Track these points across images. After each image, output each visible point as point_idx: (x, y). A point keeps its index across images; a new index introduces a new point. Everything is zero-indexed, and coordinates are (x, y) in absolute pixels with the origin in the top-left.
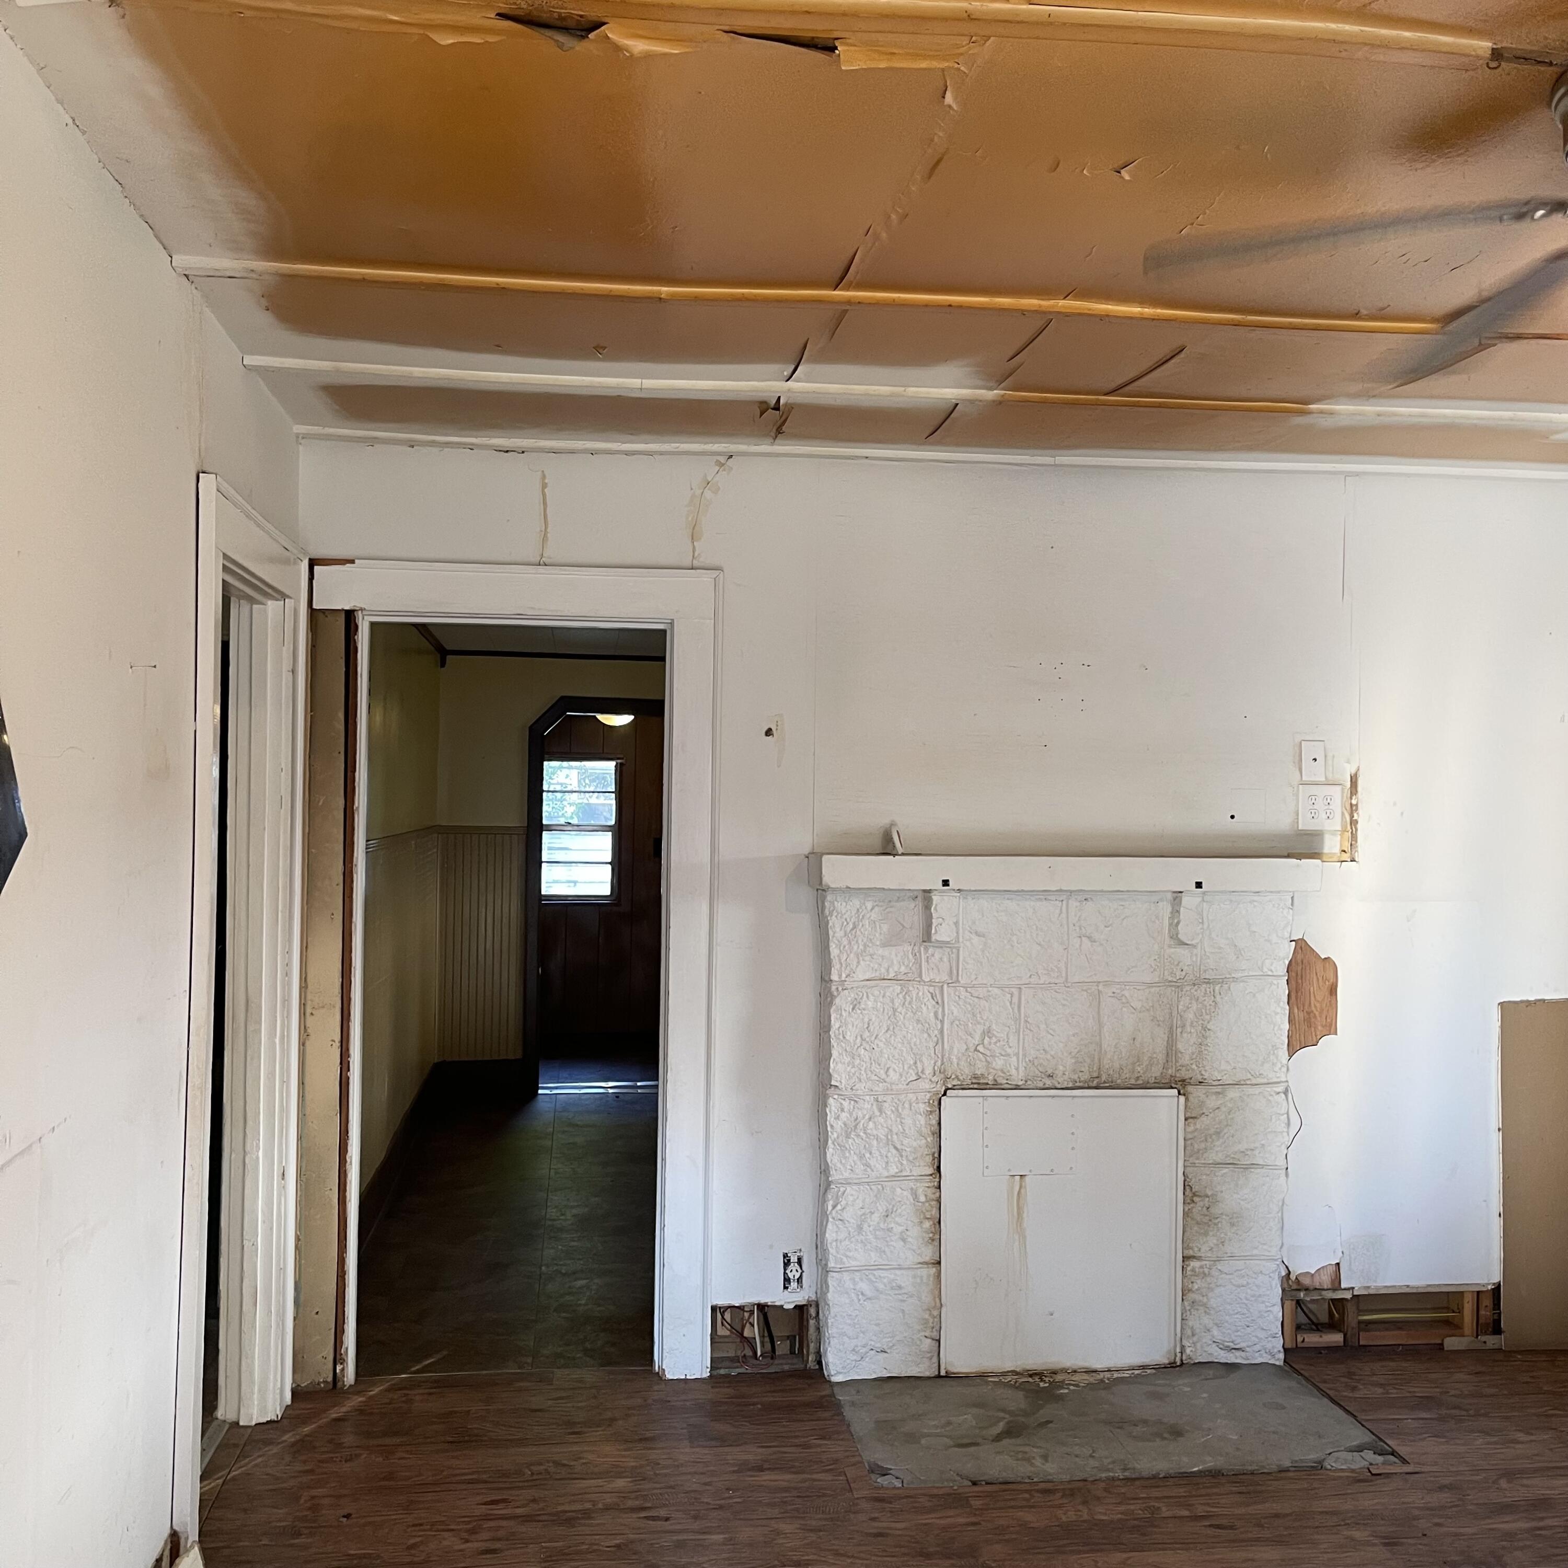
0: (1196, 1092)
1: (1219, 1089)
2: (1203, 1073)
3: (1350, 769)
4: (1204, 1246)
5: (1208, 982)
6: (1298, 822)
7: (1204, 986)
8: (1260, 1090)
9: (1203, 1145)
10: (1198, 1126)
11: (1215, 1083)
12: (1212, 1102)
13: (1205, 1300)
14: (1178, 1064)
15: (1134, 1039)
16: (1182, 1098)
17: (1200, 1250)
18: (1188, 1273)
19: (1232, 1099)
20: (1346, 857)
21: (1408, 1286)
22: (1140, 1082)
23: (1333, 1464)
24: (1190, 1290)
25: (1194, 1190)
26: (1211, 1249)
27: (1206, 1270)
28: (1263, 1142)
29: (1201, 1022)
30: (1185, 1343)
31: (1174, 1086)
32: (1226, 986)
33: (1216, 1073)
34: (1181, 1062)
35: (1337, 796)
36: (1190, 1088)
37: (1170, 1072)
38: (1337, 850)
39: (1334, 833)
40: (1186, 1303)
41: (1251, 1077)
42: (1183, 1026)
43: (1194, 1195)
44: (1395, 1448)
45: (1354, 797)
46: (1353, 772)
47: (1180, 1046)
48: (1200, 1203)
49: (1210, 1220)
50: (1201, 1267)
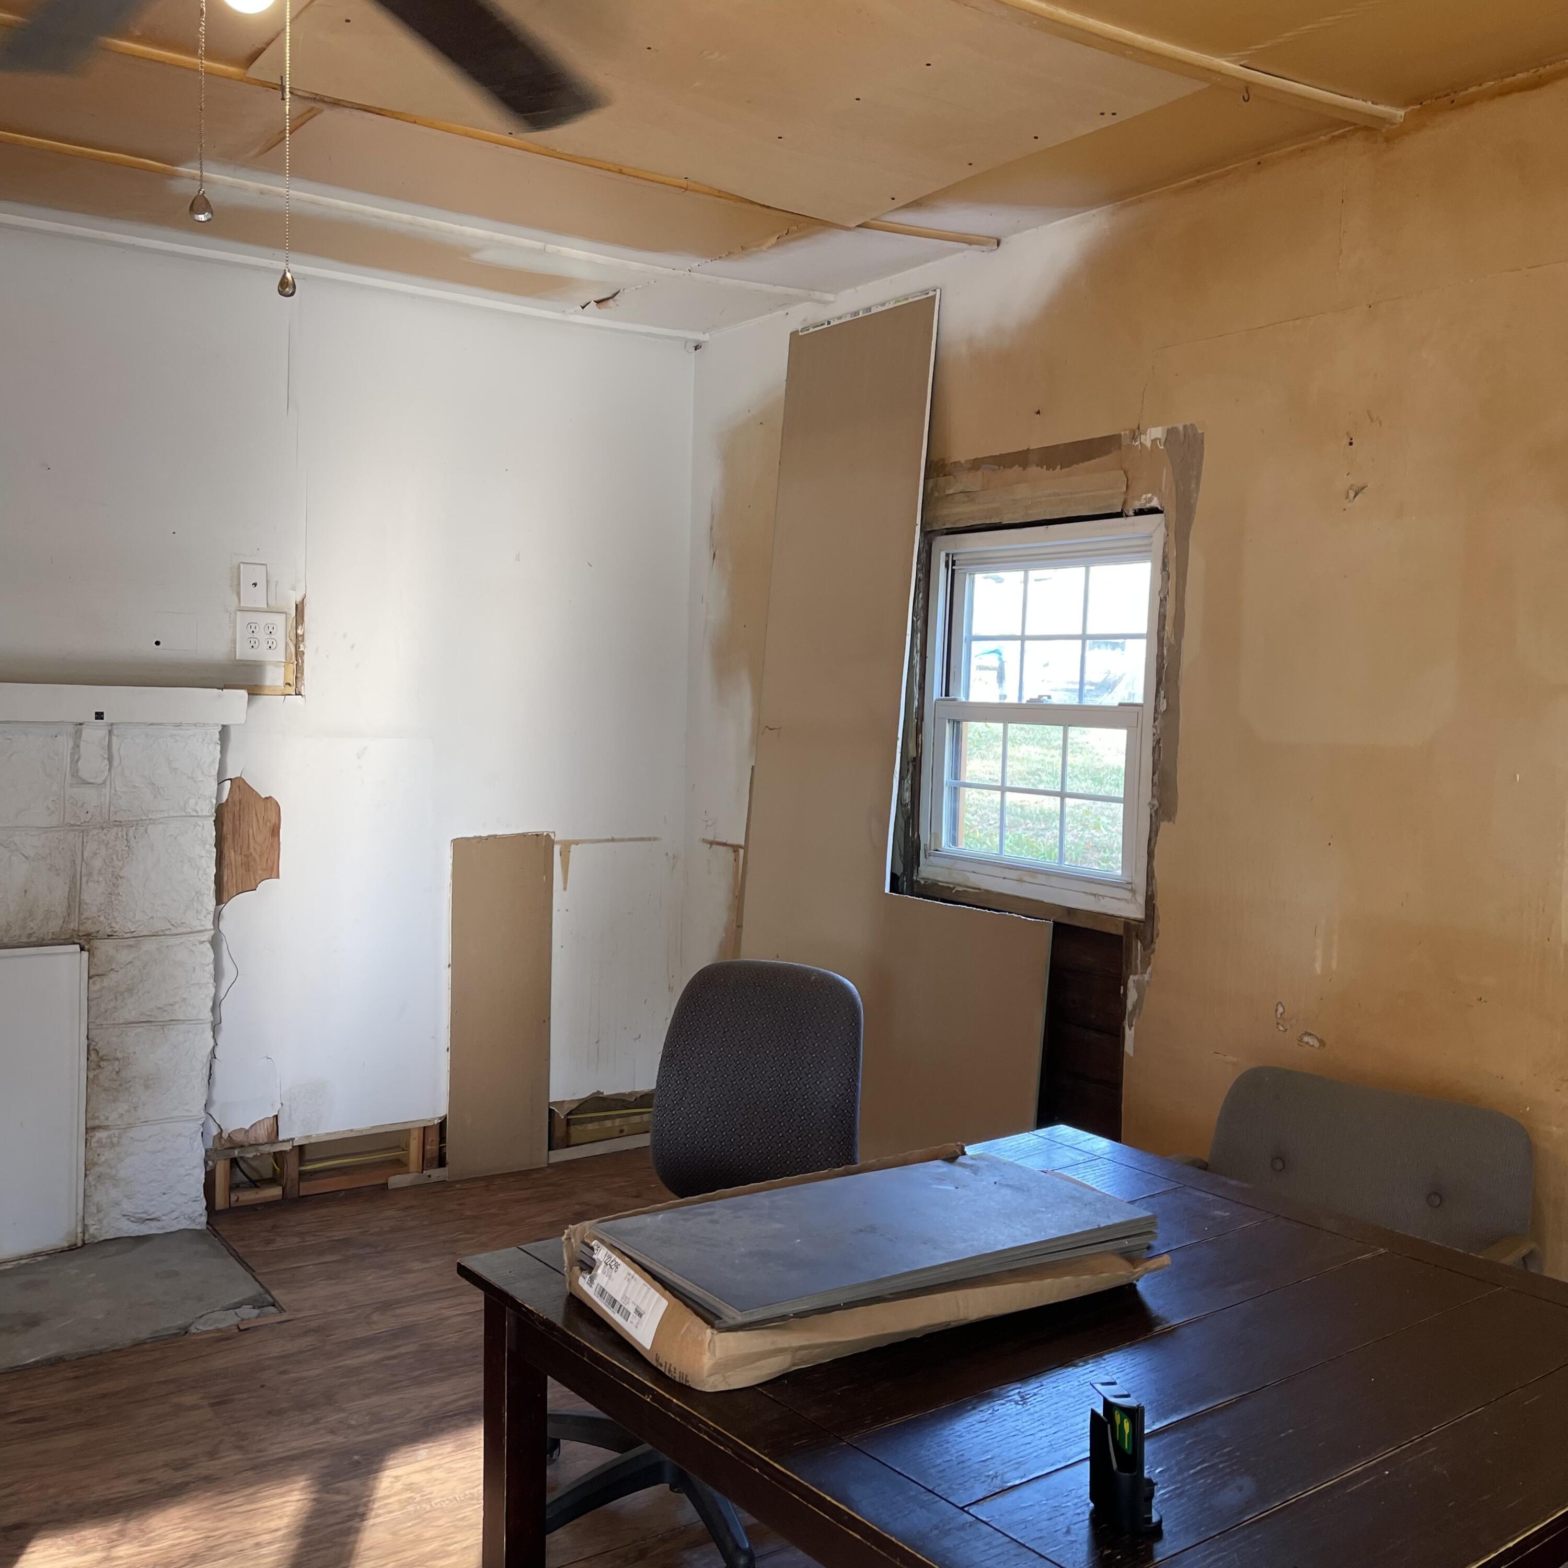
0: (104, 948)
1: (131, 942)
2: (114, 925)
3: (296, 597)
4: (112, 1113)
5: (119, 824)
6: (235, 651)
7: (115, 829)
8: (182, 940)
9: (112, 1004)
10: (105, 984)
11: (126, 936)
12: (124, 956)
13: (113, 1172)
14: (83, 917)
15: (26, 892)
16: (85, 955)
17: (107, 1119)
18: (93, 1145)
19: (147, 951)
20: (291, 690)
21: (352, 1130)
22: (33, 939)
23: (201, 1328)
24: (94, 1164)
25: (101, 1054)
26: (121, 1116)
27: (115, 1140)
28: (185, 996)
29: (110, 870)
30: (89, 1221)
31: (76, 941)
32: (142, 829)
33: (129, 924)
34: (86, 915)
35: (281, 625)
36: (96, 943)
37: (72, 926)
38: (280, 683)
39: (277, 664)
40: (90, 1178)
41: (170, 927)
42: (90, 874)
43: (102, 1059)
44: (278, 1298)
45: (300, 627)
46: (299, 599)
47: (86, 897)
48: (108, 1067)
49: (121, 1085)
50: (109, 1137)
